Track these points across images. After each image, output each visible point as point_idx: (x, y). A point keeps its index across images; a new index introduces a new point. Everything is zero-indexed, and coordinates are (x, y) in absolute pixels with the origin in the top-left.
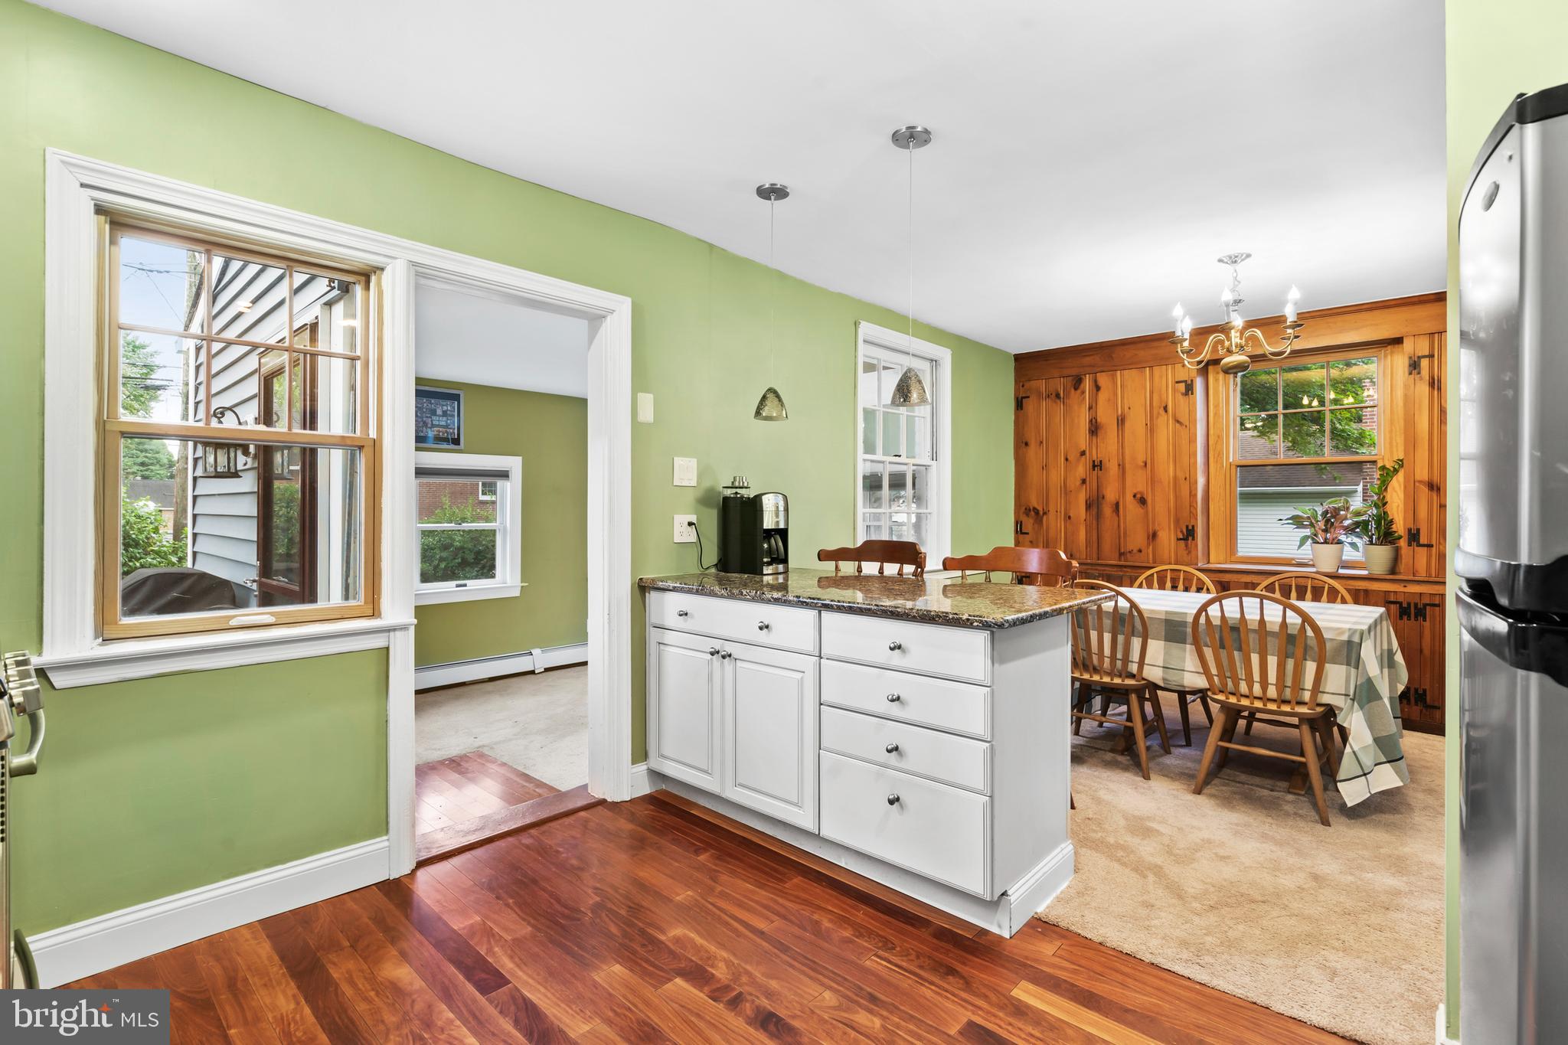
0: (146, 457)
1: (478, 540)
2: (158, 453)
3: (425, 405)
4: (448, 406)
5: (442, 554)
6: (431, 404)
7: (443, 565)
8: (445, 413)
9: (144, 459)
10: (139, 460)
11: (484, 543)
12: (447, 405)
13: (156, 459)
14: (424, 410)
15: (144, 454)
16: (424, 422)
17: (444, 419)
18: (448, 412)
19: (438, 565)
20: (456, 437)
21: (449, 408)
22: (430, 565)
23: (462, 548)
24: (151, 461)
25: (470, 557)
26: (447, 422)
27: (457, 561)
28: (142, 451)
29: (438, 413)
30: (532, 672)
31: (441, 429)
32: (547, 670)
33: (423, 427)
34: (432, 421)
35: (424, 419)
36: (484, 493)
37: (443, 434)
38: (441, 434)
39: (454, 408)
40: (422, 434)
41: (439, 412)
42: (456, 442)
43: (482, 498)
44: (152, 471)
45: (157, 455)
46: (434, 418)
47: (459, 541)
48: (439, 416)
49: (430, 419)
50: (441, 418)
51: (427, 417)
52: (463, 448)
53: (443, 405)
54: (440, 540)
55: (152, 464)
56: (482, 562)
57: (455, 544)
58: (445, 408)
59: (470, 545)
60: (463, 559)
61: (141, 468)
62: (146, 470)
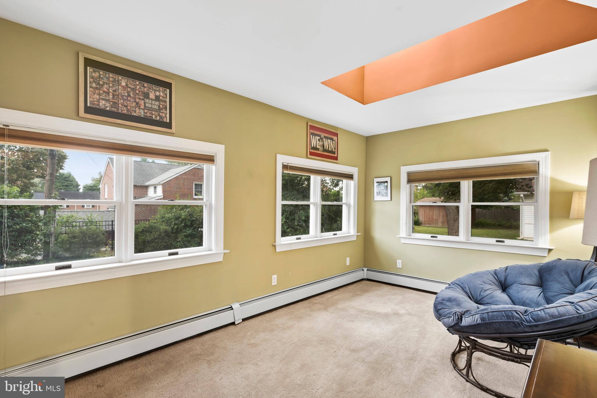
0: (67, 183)
1: (192, 215)
2: (72, 181)
3: (138, 87)
4: (161, 92)
5: (176, 222)
6: (144, 87)
7: (176, 227)
8: (157, 98)
9: (67, 184)
10: (65, 184)
11: (195, 216)
12: (159, 91)
13: (71, 183)
14: (137, 92)
15: (67, 182)
16: (137, 103)
17: (157, 103)
18: (161, 98)
19: (174, 227)
20: (168, 121)
21: (161, 94)
22: (170, 227)
23: (185, 219)
24: (69, 185)
25: (189, 223)
26: (159, 107)
27: (182, 225)
28: (66, 181)
29: (150, 97)
30: (233, 324)
31: (153, 113)
32: (244, 320)
33: (136, 107)
34: (145, 103)
35: (137, 100)
36: (196, 195)
37: (156, 117)
38: (154, 116)
39: (166, 94)
40: (135, 114)
41: (152, 96)
42: (169, 125)
43: (195, 197)
44: (70, 188)
45: (72, 182)
46: (147, 101)
47: (184, 216)
48: (152, 100)
49: (143, 101)
50: (153, 102)
51: (140, 99)
52: (174, 132)
53: (155, 91)
54: (175, 215)
55: (69, 186)
56: (195, 226)
57: (182, 217)
58: (158, 93)
59: (189, 218)
60: (185, 224)
61: (66, 187)
62: (68, 188)
